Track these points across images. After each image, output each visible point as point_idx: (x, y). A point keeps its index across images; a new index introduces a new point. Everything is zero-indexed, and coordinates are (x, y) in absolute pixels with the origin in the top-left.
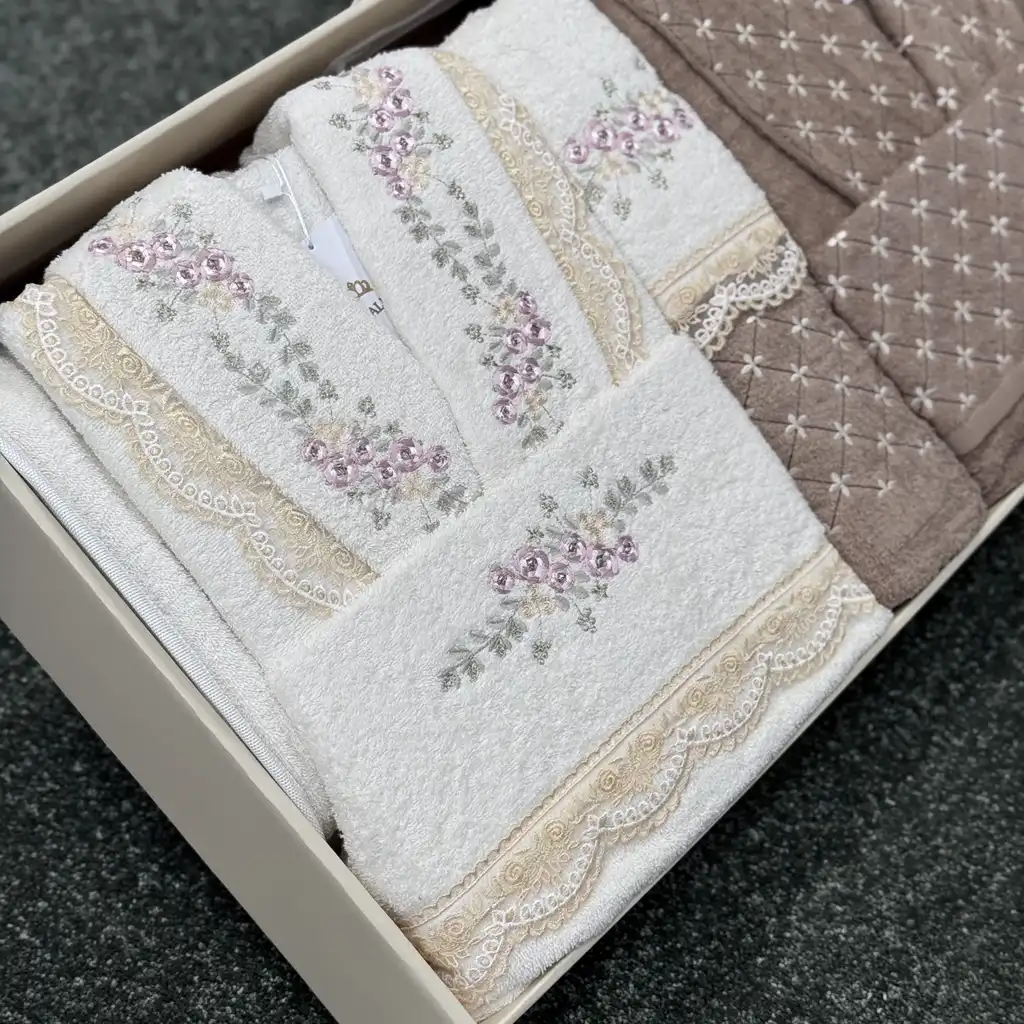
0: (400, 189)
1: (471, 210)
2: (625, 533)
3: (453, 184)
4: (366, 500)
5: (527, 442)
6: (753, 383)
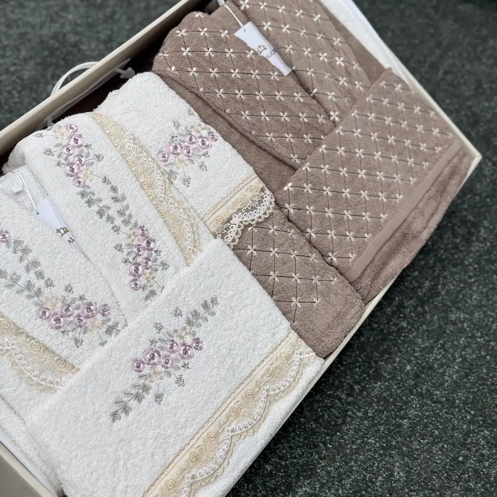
0: (79, 182)
1: (114, 189)
2: (197, 336)
3: (105, 178)
4: (70, 334)
5: (147, 298)
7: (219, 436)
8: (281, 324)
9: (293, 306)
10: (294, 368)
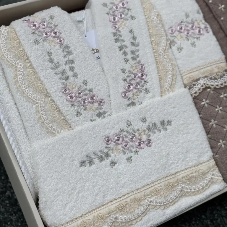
0: (116, 27)
1: (134, 38)
3: (132, 30)
4: (76, 108)
5: (129, 105)
6: (204, 108)
7: (141, 201)
8: (207, 152)
9: (219, 145)
10: (205, 181)
